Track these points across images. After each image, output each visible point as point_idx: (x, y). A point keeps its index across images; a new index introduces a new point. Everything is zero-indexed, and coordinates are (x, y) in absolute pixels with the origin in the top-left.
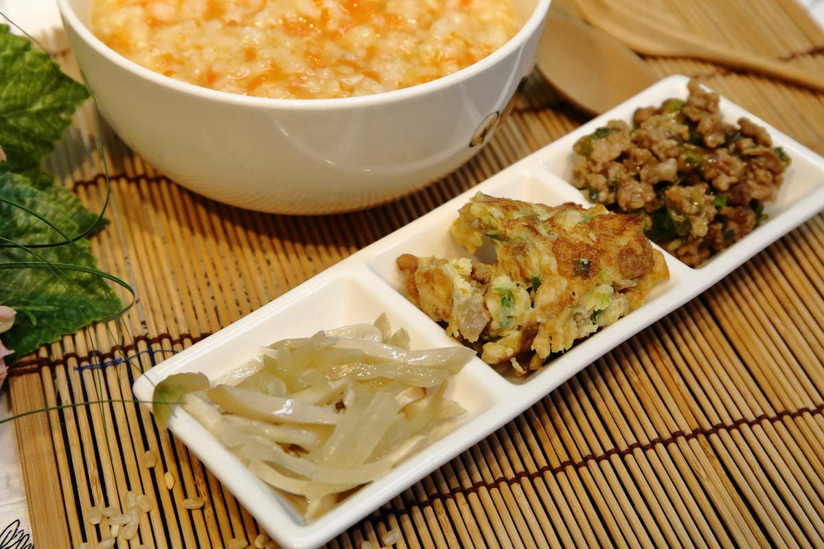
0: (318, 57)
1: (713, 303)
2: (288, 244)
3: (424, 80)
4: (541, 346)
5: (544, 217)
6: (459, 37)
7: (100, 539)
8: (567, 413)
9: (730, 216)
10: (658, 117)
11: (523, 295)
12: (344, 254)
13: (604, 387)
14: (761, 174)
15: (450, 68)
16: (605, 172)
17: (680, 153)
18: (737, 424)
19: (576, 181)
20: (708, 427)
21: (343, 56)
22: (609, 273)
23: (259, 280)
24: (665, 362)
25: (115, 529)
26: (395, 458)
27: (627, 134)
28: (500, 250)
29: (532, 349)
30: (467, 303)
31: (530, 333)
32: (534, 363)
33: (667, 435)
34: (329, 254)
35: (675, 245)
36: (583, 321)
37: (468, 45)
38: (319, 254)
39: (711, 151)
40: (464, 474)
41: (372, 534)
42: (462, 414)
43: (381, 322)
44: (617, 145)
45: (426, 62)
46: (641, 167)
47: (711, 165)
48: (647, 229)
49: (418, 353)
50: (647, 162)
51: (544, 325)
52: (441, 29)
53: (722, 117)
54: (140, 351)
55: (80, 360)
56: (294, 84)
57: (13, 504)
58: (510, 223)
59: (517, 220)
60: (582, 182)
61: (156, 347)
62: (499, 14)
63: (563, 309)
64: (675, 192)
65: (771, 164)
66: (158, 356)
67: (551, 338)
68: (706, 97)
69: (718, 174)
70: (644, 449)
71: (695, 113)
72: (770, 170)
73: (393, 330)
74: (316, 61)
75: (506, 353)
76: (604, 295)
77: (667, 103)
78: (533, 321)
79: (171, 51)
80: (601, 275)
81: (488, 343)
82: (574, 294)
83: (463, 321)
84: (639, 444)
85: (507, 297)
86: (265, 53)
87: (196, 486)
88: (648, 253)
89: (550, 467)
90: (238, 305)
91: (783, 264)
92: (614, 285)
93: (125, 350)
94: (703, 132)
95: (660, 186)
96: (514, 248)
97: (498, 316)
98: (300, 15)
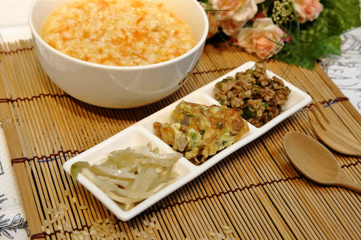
0: (125, 52)
1: (264, 141)
2: (111, 120)
3: (163, 61)
4: (205, 153)
5: (206, 109)
6: (175, 46)
7: (51, 219)
8: (214, 178)
9: (270, 110)
10: (244, 75)
11: (199, 135)
12: (132, 123)
13: (226, 169)
14: (281, 96)
15: (172, 57)
16: (226, 94)
17: (253, 88)
18: (273, 182)
19: (216, 98)
20: (263, 183)
21: (134, 52)
22: (229, 128)
23: (101, 132)
24: (248, 161)
25: (56, 216)
26: (155, 190)
27: (234, 81)
28: (190, 121)
29: (202, 154)
30: (180, 138)
31: (201, 149)
32: (203, 159)
33: (248, 186)
34: (127, 123)
35: (251, 120)
36: (220, 145)
37: (178, 49)
38: (123, 123)
39: (263, 87)
40: (178, 198)
41: (147, 218)
42: (178, 176)
43: (149, 145)
44: (231, 85)
45: (163, 55)
46: (239, 93)
47: (263, 93)
48: (241, 114)
49: (163, 155)
50: (241, 91)
51: (206, 146)
52: (168, 43)
53: (267, 76)
54: (61, 156)
55: (39, 159)
56: (117, 61)
57: (17, 208)
58: (194, 111)
59: (197, 110)
60: (218, 98)
61: (66, 155)
62: (188, 38)
63: (213, 140)
64: (251, 101)
65: (284, 92)
66: (67, 158)
67: (209, 150)
68: (262, 69)
69: (266, 96)
70: (241, 190)
71: (257, 74)
72: (284, 94)
73: (153, 148)
74: (124, 54)
75: (193, 156)
76: (227, 136)
77: (247, 71)
78: (202, 144)
79: (71, 49)
80: (226, 129)
81: (187, 152)
82: (217, 135)
83: (178, 144)
84: (239, 189)
85: (194, 135)
86: (106, 51)
87: (84, 202)
88: (242, 122)
89: (208, 196)
90: (94, 141)
91: (289, 128)
92: (230, 133)
93: (55, 156)
94: (261, 81)
95: (246, 100)
96: (196, 120)
97: (191, 142)
98: (118, 37)
